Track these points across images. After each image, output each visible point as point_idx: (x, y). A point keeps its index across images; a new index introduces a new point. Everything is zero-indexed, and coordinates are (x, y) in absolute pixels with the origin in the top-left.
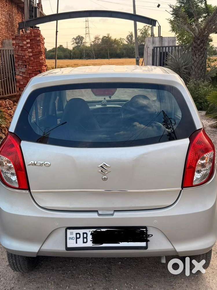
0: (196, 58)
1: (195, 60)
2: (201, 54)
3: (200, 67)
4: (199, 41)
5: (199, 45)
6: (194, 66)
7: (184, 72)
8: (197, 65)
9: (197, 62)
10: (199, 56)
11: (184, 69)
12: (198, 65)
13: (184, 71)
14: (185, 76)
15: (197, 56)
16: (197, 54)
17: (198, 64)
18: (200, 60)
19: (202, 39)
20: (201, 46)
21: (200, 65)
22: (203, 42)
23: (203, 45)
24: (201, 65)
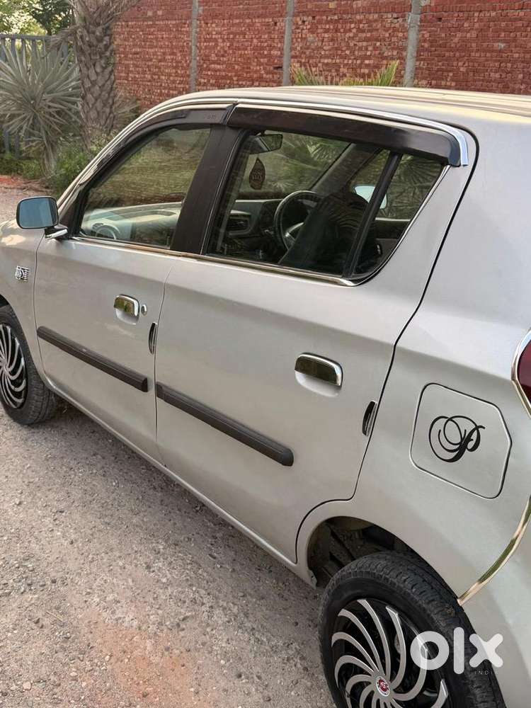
0: (97, 74)
1: (93, 78)
2: (108, 64)
3: (107, 100)
4: (100, 29)
5: (100, 40)
6: (92, 94)
7: (51, 110)
8: (100, 92)
9: (100, 85)
10: (104, 68)
11: (49, 101)
12: (104, 93)
13: (49, 107)
14: (52, 119)
15: (99, 70)
16: (97, 64)
17: (102, 91)
18: (106, 81)
19: (107, 25)
20: (105, 43)
21: (107, 95)
22: (108, 32)
23: (110, 39)
24: (109, 94)
